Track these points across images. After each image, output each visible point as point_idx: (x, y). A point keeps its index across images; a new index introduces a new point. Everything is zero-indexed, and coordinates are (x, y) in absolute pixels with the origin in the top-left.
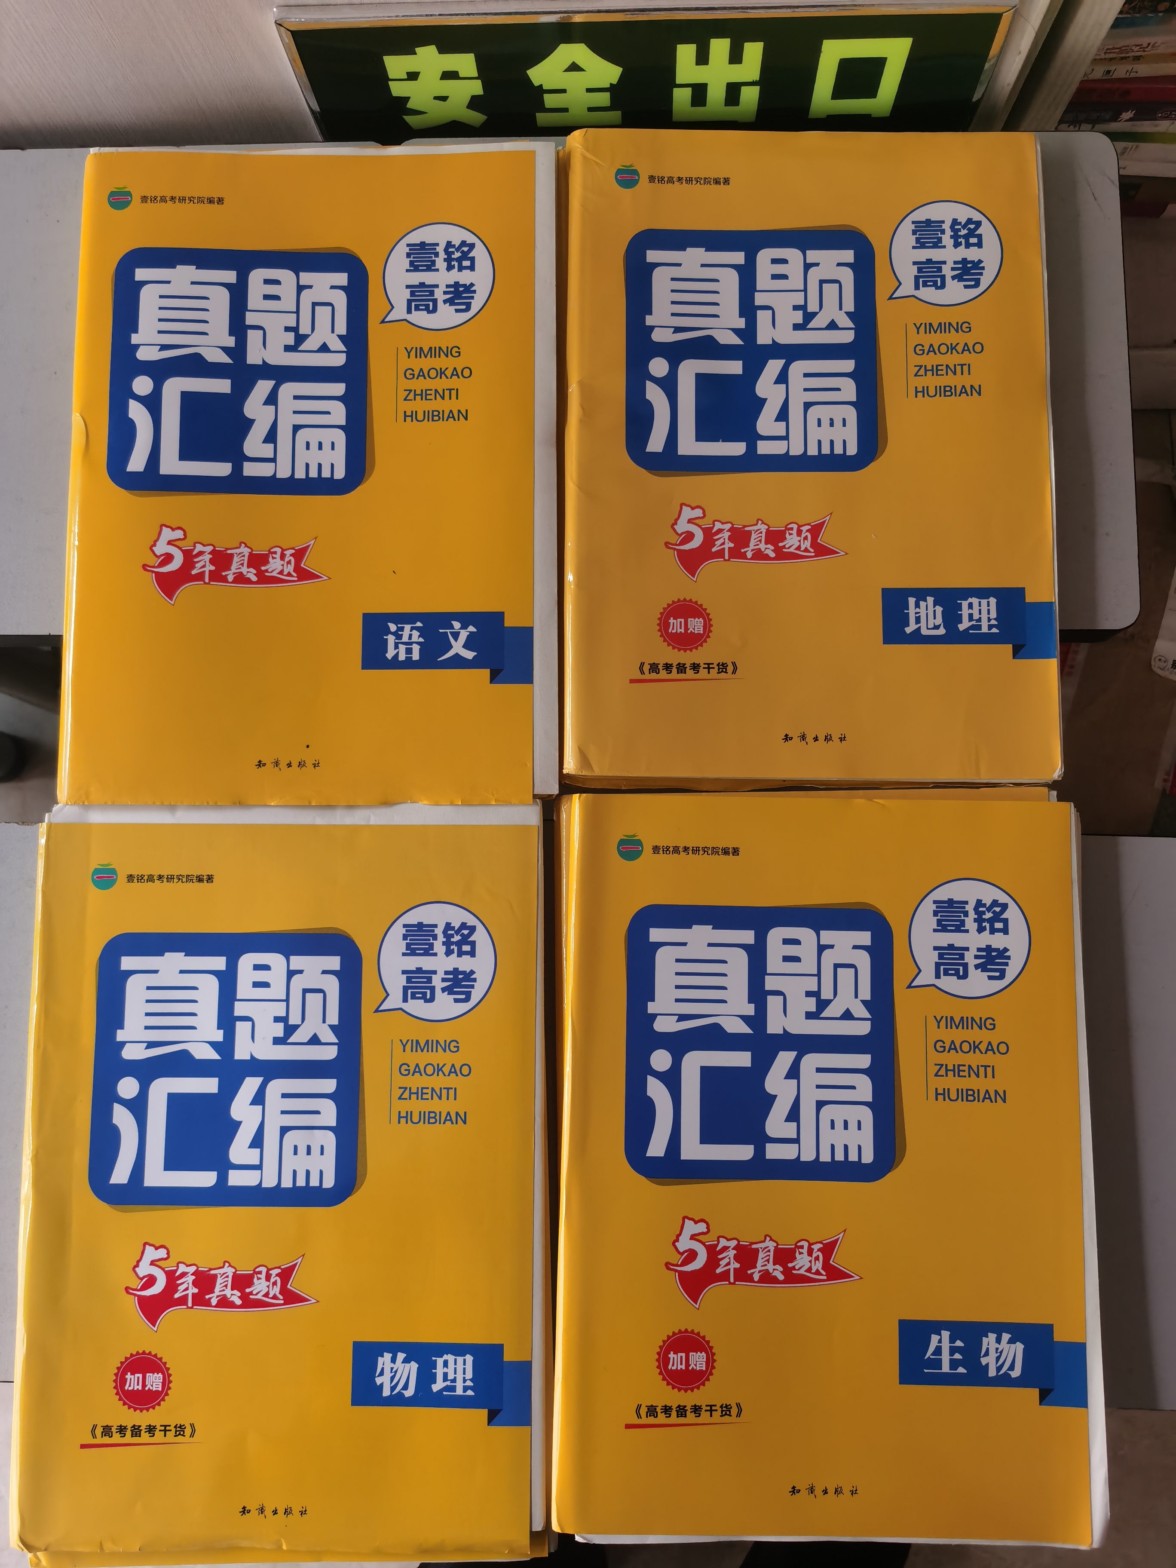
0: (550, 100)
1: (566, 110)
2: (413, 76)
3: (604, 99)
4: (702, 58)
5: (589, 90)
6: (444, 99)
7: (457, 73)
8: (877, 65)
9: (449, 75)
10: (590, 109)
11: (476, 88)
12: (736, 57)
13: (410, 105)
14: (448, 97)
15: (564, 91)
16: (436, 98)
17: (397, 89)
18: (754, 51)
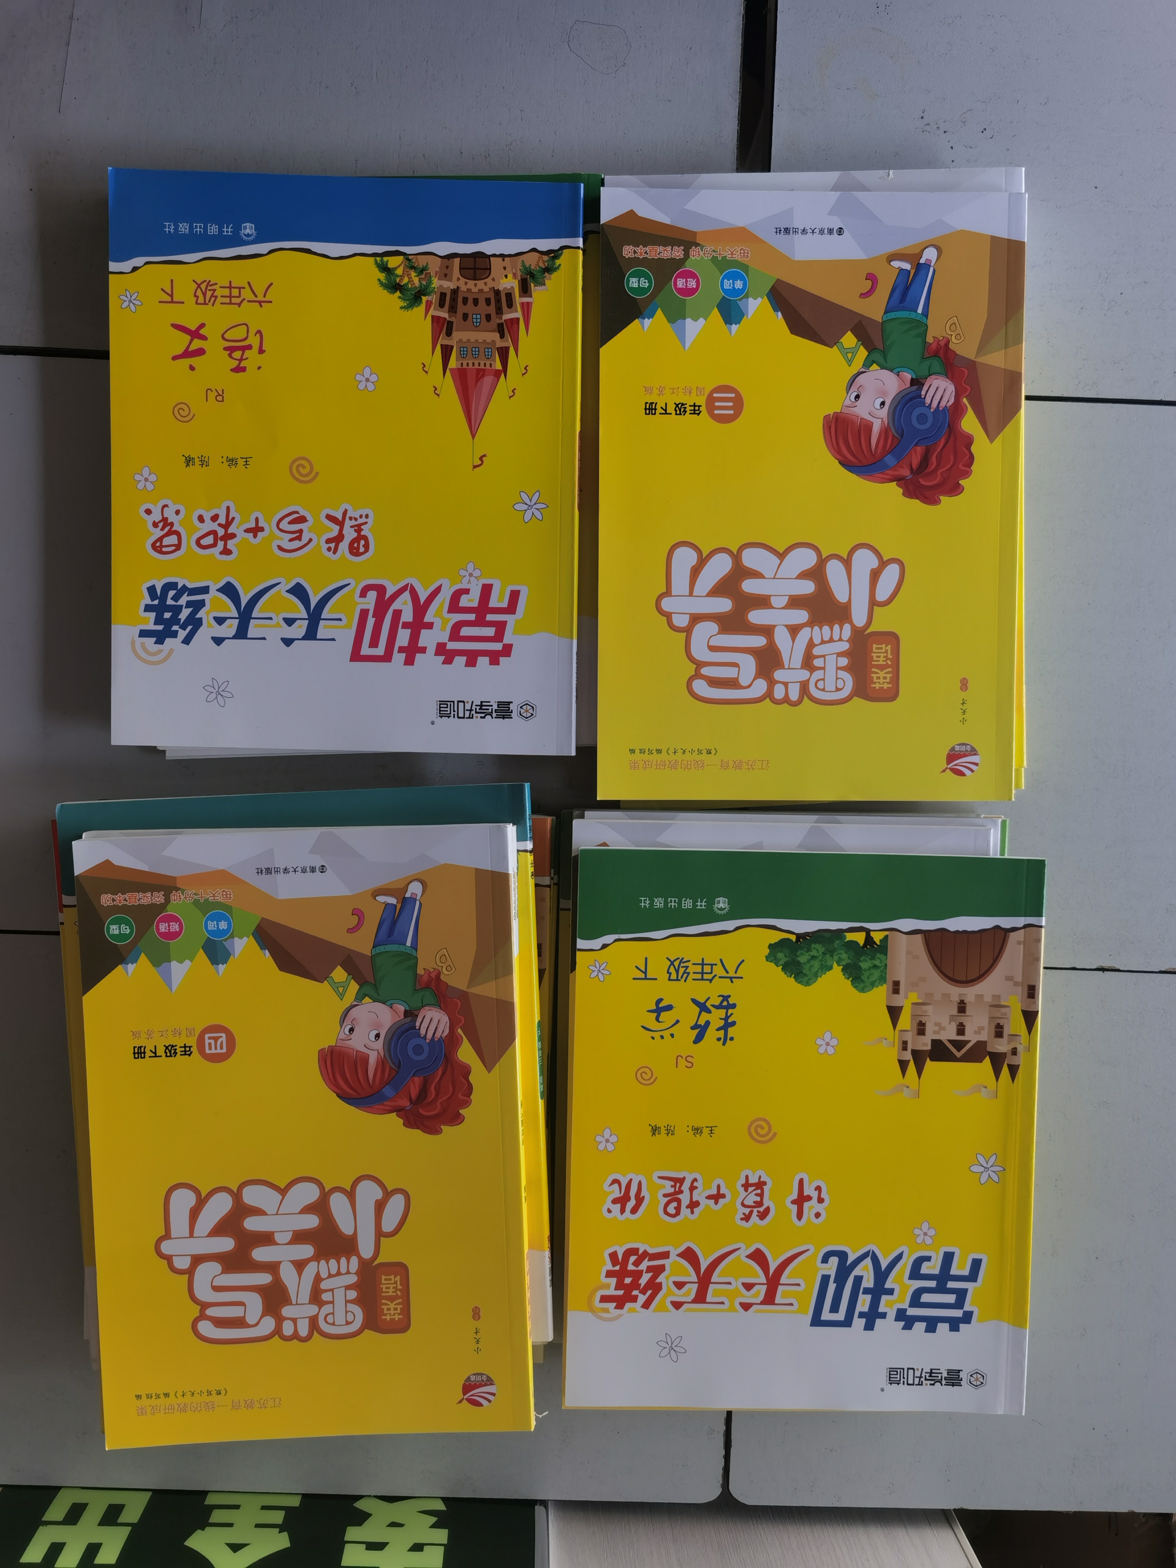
0: (278, 1517)
1: (264, 1508)
2: (418, 1548)
3: (217, 1516)
4: (93, 1549)
5: (230, 1525)
6: (393, 1525)
7: (367, 1549)
9: (376, 1547)
10: (237, 1507)
11: (352, 1533)
12: (56, 1549)
13: (433, 1520)
14: (388, 1526)
15: (257, 1527)
16: (401, 1525)
17: (442, 1536)
18: (34, 1554)
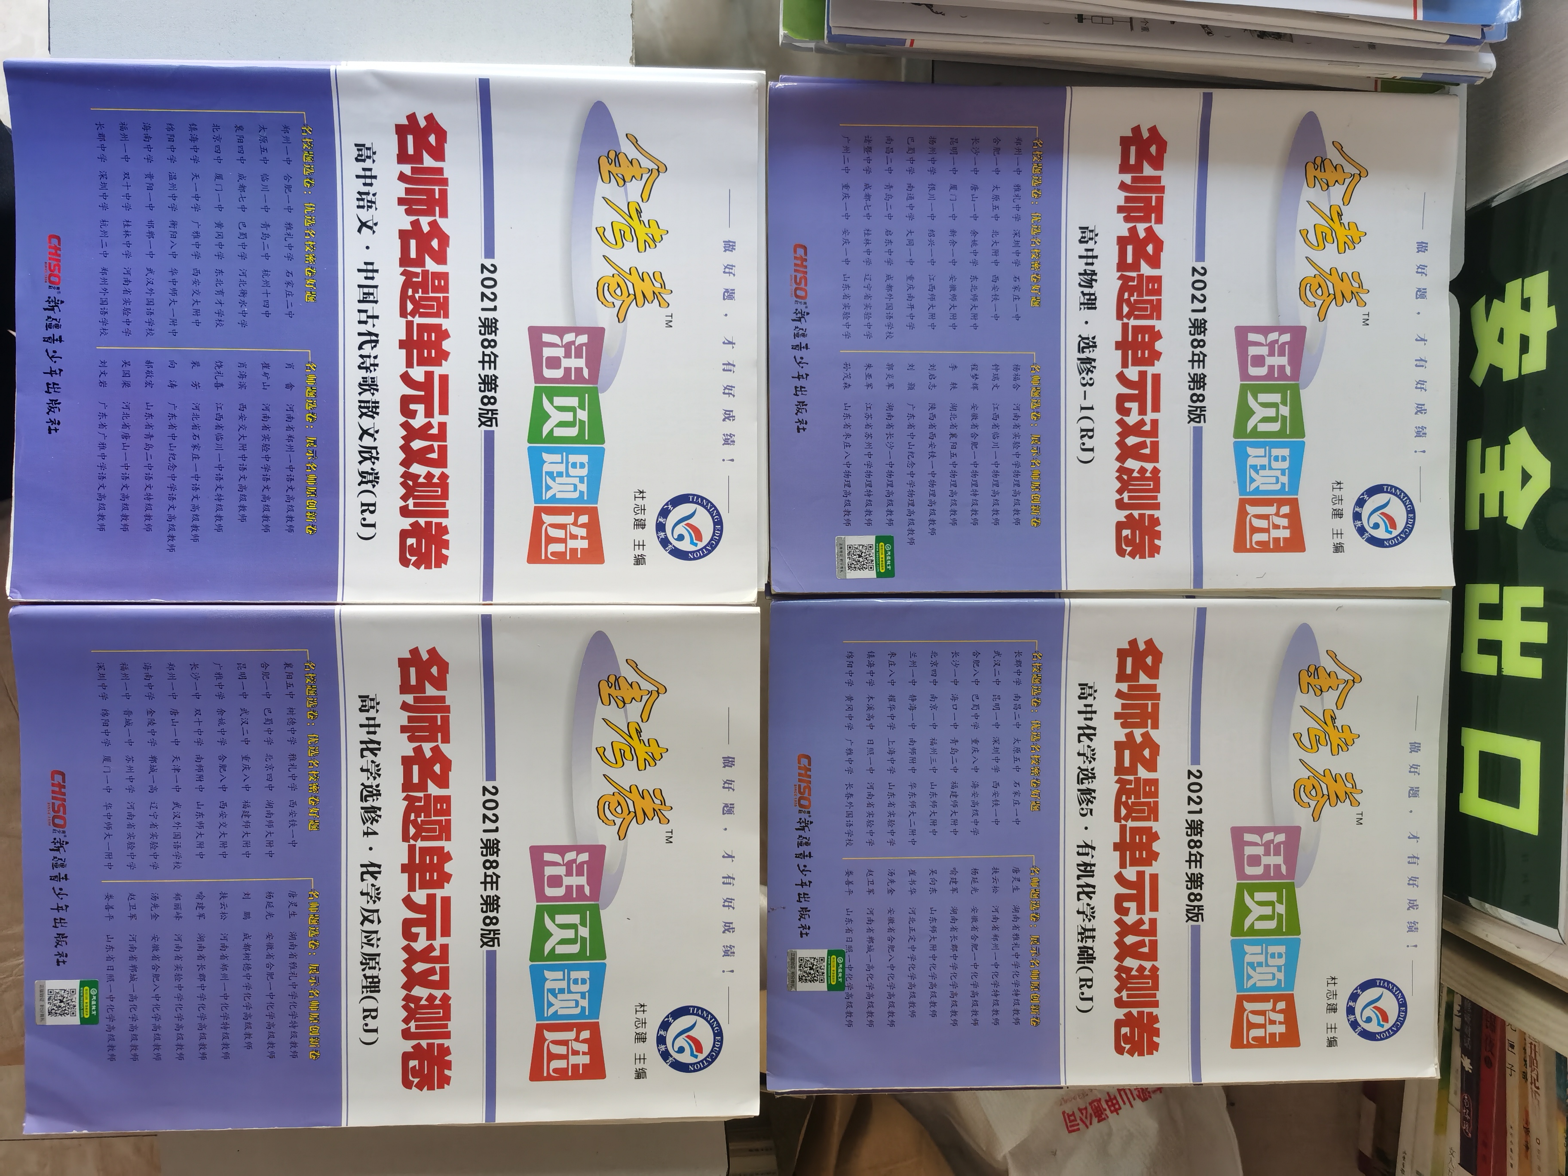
0: (1493, 453)
1: (1483, 470)
2: (1526, 304)
3: (1491, 511)
4: (1528, 614)
5: (1502, 494)
6: (1501, 339)
7: (1527, 351)
8: (1512, 798)
9: (1524, 343)
10: (1482, 496)
11: (1510, 374)
12: (1528, 650)
13: (1496, 302)
14: (1502, 343)
15: (1502, 467)
16: (1502, 330)
17: (1513, 288)
18: (1533, 668)
